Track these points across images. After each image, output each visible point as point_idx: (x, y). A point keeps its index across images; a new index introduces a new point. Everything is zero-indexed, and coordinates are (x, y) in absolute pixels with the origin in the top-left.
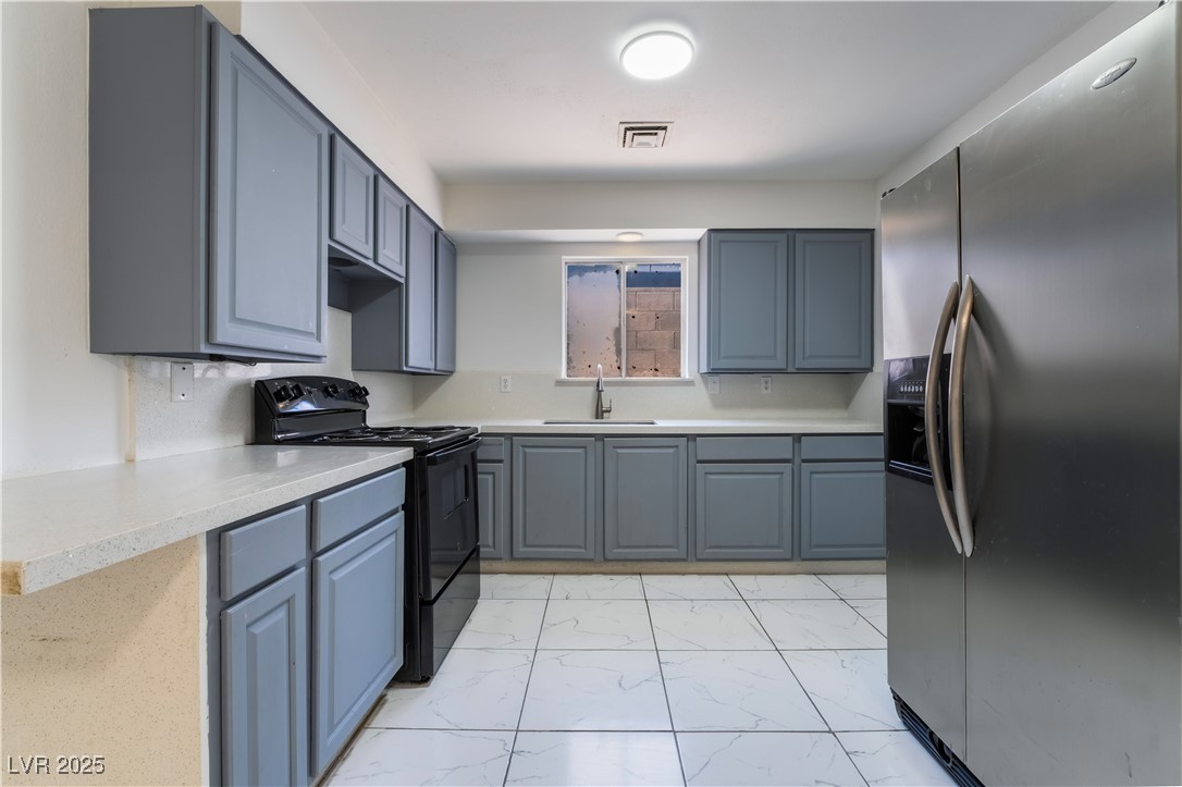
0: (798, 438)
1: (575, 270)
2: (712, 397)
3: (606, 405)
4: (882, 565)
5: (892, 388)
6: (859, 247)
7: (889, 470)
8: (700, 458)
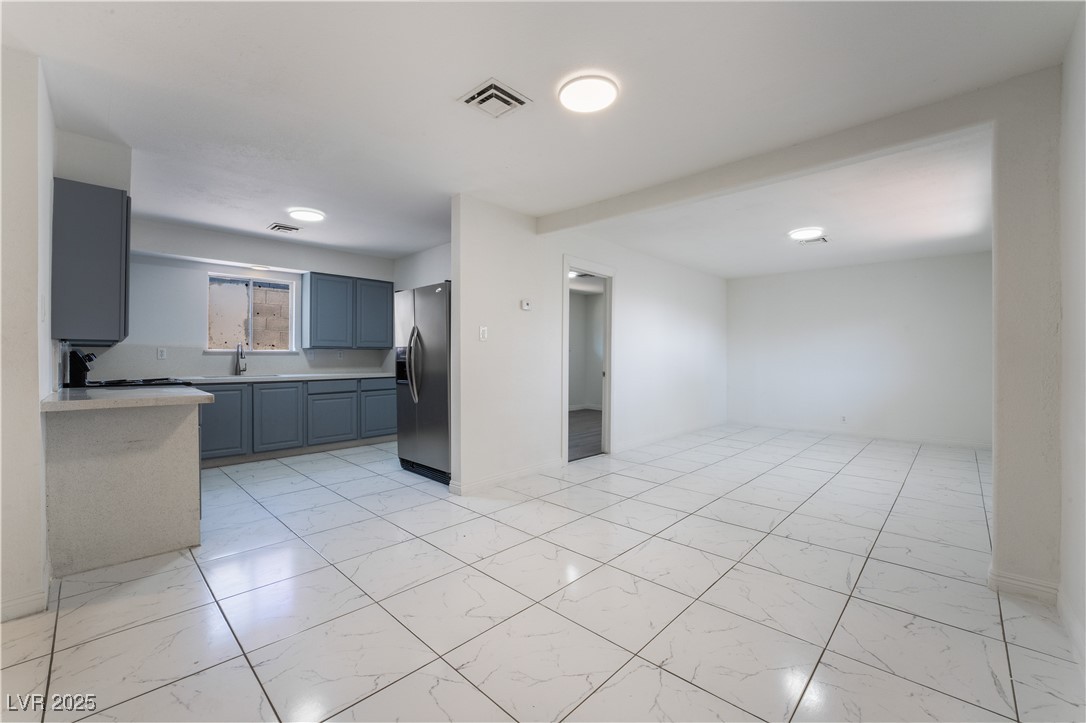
0: (359, 380)
1: (213, 280)
2: (309, 361)
3: (242, 367)
4: (396, 436)
5: (398, 356)
6: (386, 290)
7: (398, 383)
8: (310, 392)
